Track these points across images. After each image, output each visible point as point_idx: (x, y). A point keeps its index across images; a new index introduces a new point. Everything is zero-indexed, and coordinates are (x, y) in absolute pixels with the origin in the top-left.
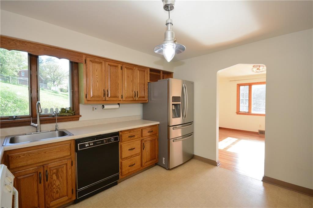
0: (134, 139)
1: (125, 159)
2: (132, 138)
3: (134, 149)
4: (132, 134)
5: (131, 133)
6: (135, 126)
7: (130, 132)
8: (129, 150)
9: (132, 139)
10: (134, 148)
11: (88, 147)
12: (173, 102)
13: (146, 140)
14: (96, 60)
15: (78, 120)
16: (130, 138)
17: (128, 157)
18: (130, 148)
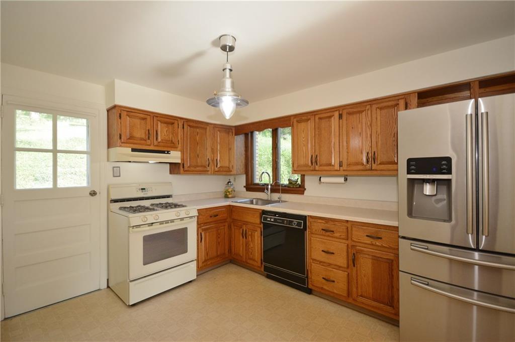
0: (332, 237)
1: (318, 263)
2: (328, 233)
3: (333, 255)
4: (330, 226)
5: (328, 225)
6: (338, 216)
7: (327, 222)
8: (323, 251)
9: (328, 236)
10: (333, 253)
11: (269, 221)
12: (409, 173)
13: (362, 251)
14: (303, 118)
15: (303, 194)
16: (324, 232)
17: (324, 263)
18: (326, 250)
